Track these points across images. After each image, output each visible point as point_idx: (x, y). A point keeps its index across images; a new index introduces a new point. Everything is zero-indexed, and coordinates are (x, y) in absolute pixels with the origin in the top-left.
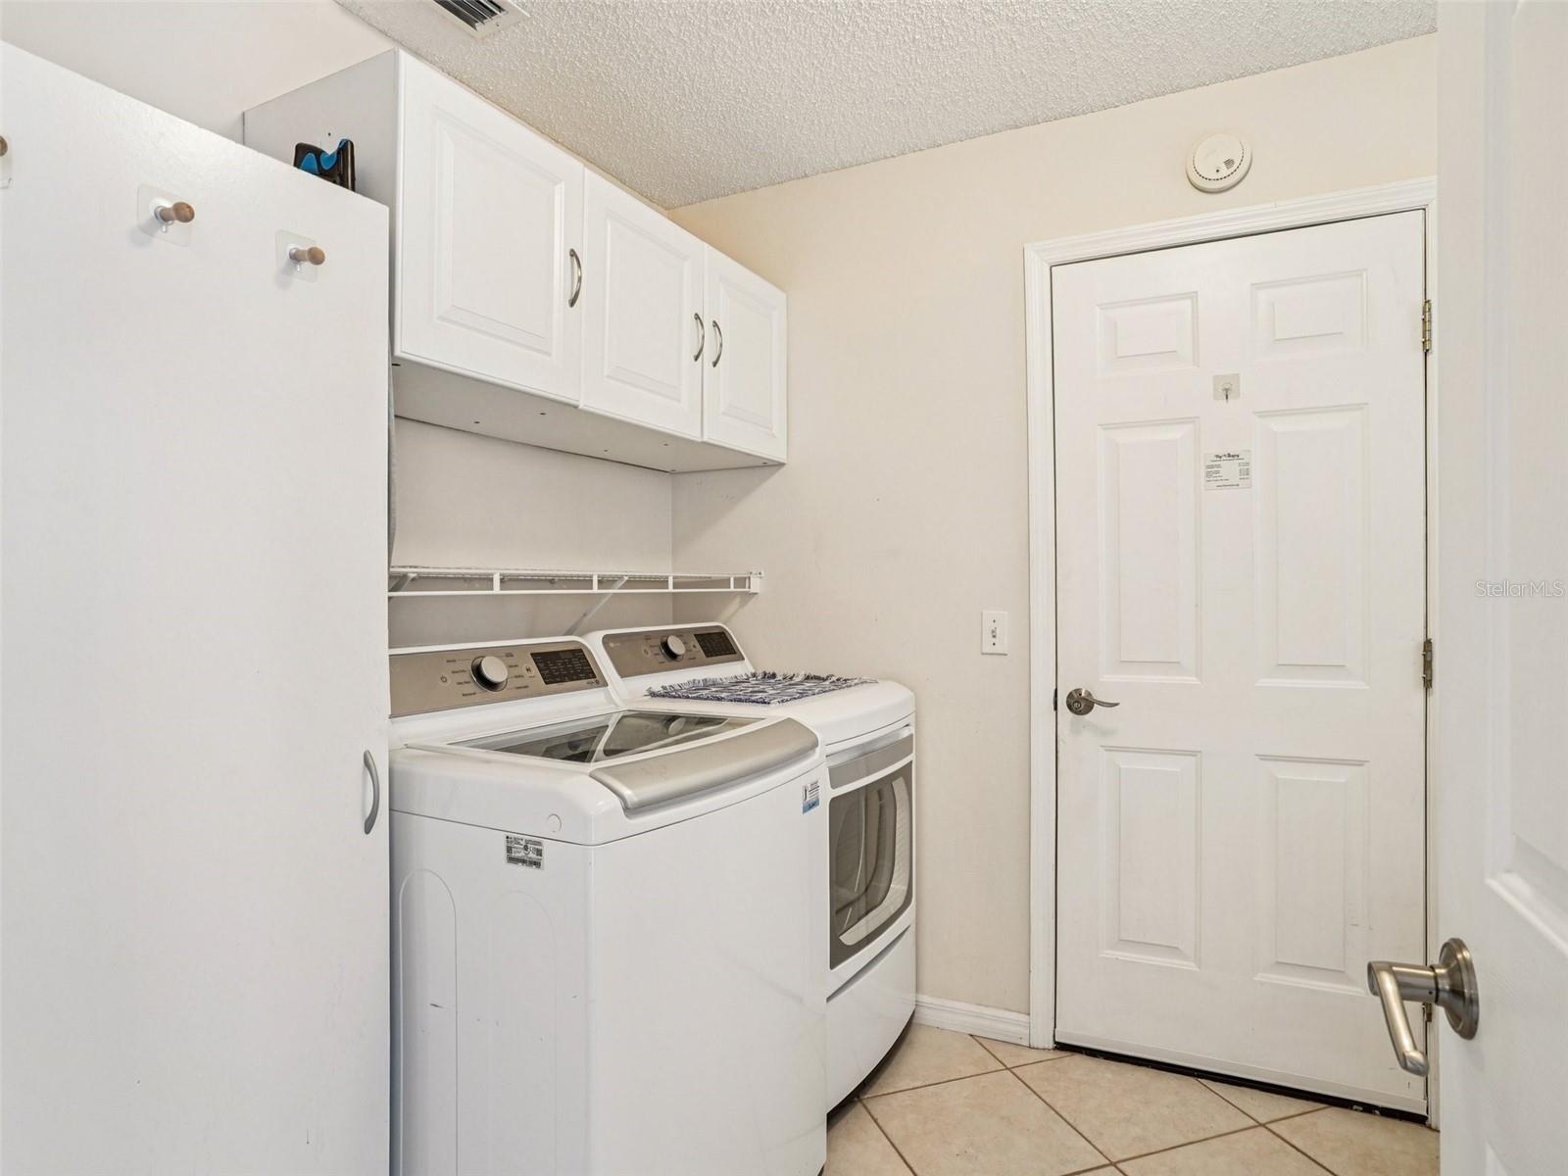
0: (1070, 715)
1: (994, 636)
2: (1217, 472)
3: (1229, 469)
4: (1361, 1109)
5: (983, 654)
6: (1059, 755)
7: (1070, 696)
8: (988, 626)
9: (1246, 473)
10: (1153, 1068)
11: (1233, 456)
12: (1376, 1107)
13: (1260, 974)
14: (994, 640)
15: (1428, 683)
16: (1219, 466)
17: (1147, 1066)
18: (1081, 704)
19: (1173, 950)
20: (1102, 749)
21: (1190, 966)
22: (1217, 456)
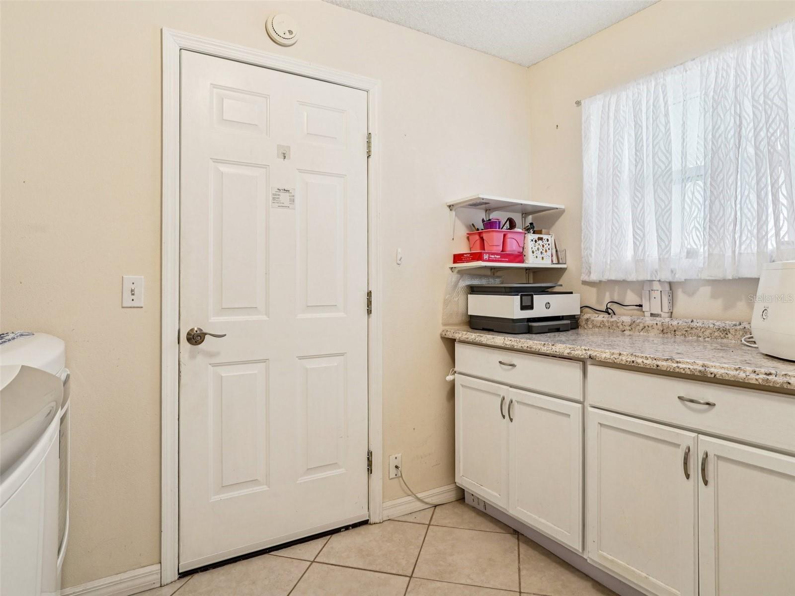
0: (188, 345)
1: (133, 294)
2: (278, 198)
3: (284, 197)
4: (344, 529)
5: (123, 307)
6: (182, 374)
7: (188, 334)
8: (128, 287)
9: (292, 201)
10: (244, 559)
11: (287, 191)
12: (350, 526)
13: (300, 479)
14: (133, 297)
15: (369, 312)
16: (279, 195)
17: (240, 560)
18: (196, 338)
19: (255, 481)
20: (210, 366)
21: (265, 488)
22: (278, 189)
